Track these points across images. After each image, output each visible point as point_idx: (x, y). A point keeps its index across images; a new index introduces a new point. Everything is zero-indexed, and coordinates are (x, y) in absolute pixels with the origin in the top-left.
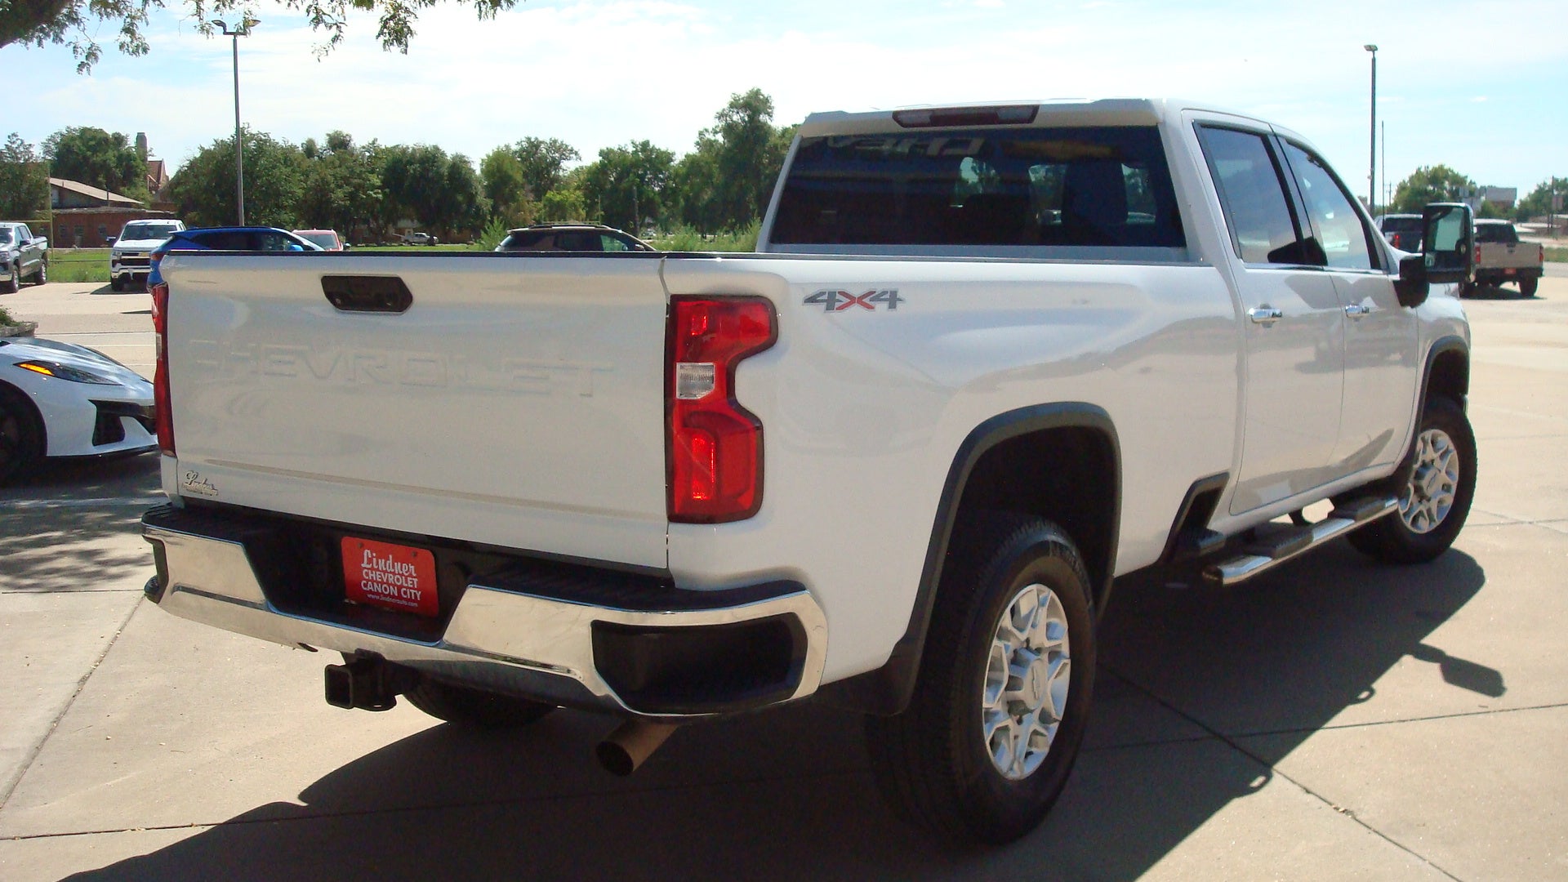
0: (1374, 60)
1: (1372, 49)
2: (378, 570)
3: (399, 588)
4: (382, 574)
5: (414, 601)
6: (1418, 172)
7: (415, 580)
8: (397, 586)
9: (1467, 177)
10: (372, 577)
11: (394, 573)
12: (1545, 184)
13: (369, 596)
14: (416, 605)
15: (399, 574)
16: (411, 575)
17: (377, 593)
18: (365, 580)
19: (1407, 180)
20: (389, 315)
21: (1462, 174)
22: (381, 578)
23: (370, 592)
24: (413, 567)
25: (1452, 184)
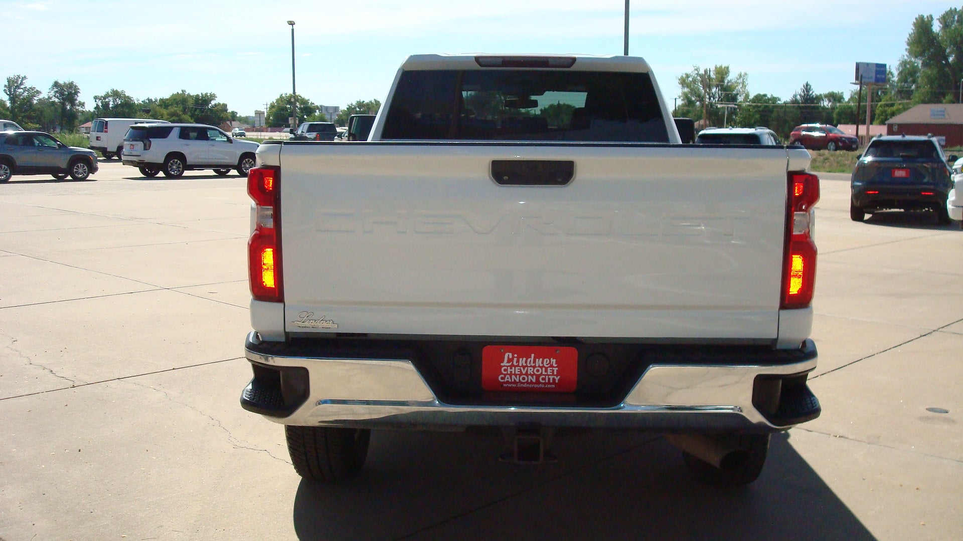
0: (293, 30)
1: (292, 23)
2: (518, 366)
3: (538, 377)
4: (522, 368)
5: (551, 384)
6: (281, 96)
7: (556, 369)
8: (536, 375)
9: (309, 100)
10: (511, 372)
11: (534, 367)
12: (352, 104)
13: (504, 385)
14: (554, 386)
15: (539, 366)
16: (552, 366)
17: (515, 382)
18: (503, 374)
19: (275, 101)
20: (552, 187)
21: (307, 98)
22: (521, 371)
23: (508, 382)
24: (555, 360)
25: (301, 104)
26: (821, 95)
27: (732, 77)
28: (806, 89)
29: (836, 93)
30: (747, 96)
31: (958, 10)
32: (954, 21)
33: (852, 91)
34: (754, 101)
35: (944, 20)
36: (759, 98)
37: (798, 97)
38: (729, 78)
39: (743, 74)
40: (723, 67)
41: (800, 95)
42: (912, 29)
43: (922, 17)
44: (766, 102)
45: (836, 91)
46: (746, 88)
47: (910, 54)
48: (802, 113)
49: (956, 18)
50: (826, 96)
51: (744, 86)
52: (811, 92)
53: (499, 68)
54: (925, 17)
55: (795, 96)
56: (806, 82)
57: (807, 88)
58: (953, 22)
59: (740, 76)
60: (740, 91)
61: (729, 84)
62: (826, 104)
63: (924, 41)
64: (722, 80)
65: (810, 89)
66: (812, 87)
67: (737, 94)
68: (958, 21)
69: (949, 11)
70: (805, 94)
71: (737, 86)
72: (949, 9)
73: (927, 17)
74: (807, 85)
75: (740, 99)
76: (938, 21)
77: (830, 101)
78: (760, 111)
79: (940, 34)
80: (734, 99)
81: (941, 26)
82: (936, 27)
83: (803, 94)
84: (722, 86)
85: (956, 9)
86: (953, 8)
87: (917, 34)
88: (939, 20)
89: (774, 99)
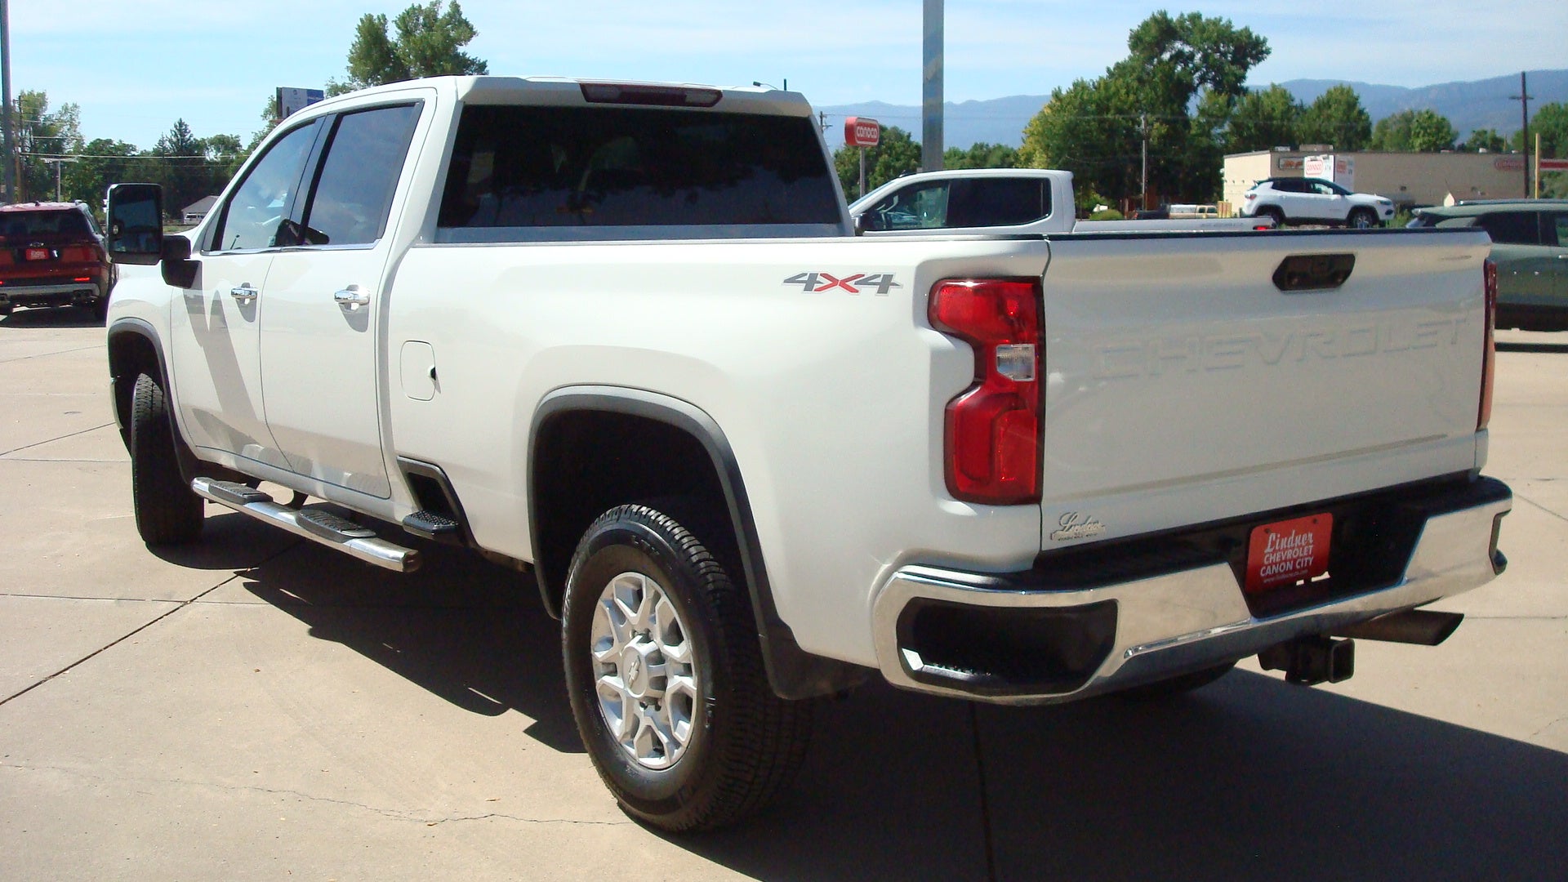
2: (1279, 550)
3: (1295, 561)
5: (1305, 569)
7: (1311, 547)
10: (1273, 560)
16: (1308, 544)
17: (1274, 575)
18: (1265, 566)
26: (204, 140)
27: (52, 109)
28: (180, 130)
29: (228, 137)
30: (80, 141)
31: (423, 8)
32: (418, 24)
33: (256, 134)
34: (90, 151)
35: (404, 22)
36: (99, 146)
37: (167, 144)
38: (47, 113)
39: (70, 105)
40: (36, 94)
41: (170, 141)
42: (356, 36)
43: (370, 18)
44: (111, 153)
45: (227, 134)
46: (78, 130)
47: (353, 76)
48: (176, 170)
49: (421, 20)
50: (212, 142)
51: (73, 125)
52: (187, 137)
53: (615, 105)
54: (375, 17)
55: (162, 142)
56: (178, 120)
57: (181, 128)
58: (416, 25)
59: (66, 109)
60: (67, 136)
61: (48, 123)
62: (211, 155)
63: (375, 55)
64: (35, 114)
65: (186, 132)
66: (189, 128)
67: (63, 140)
68: (424, 25)
69: (410, 9)
70: (178, 140)
71: (62, 126)
72: (411, 6)
73: (378, 16)
74: (181, 124)
75: (69, 147)
76: (394, 24)
77: (218, 150)
78: (101, 168)
79: (400, 44)
80: (56, 148)
81: (400, 32)
82: (393, 34)
83: (174, 140)
84: (35, 126)
85: (420, 6)
86: (416, 5)
87: (365, 44)
88: (396, 22)
89: (126, 148)
